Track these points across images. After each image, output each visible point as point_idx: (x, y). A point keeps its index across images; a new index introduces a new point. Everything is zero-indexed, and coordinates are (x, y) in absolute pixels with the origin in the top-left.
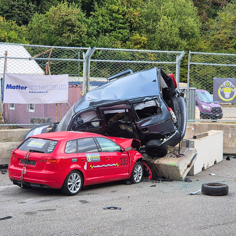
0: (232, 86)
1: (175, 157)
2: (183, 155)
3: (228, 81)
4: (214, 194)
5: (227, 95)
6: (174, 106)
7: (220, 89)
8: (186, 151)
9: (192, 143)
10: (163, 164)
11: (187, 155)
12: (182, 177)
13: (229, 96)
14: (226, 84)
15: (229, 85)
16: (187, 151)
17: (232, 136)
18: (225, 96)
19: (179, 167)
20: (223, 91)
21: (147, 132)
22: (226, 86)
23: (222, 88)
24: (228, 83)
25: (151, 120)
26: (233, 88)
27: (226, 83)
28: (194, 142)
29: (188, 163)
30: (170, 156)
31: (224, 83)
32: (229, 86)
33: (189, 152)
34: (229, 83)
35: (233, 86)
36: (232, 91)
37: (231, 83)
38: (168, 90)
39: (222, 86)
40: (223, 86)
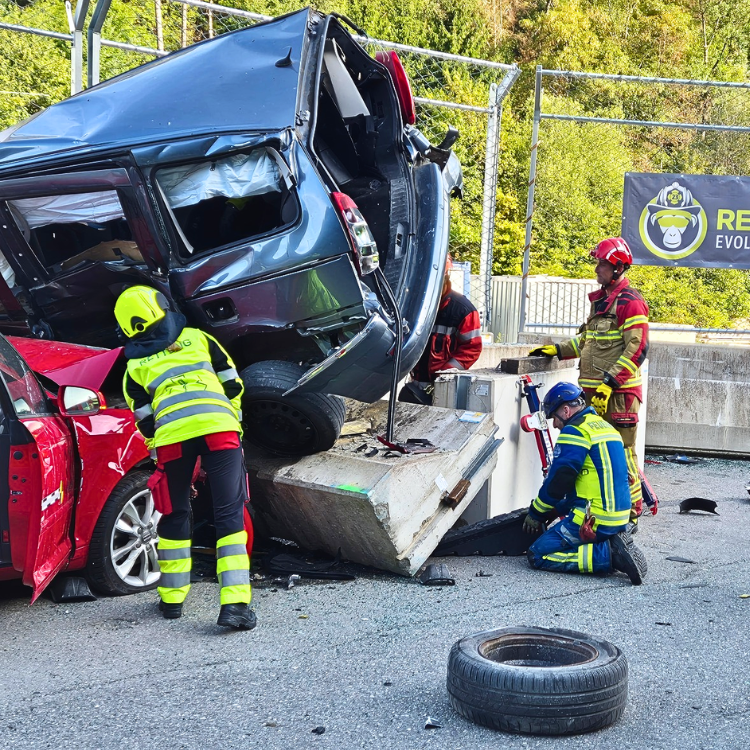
0: (690, 204)
1: (375, 451)
2: (425, 443)
3: (676, 185)
4: (525, 727)
5: (673, 234)
6: (393, 203)
7: (646, 214)
8: (442, 425)
9: (484, 390)
10: (308, 490)
11: (444, 444)
12: (406, 559)
13: (678, 240)
14: (670, 197)
15: (680, 202)
16: (451, 425)
17: (684, 384)
18: (666, 239)
19: (386, 506)
20: (656, 221)
21: (234, 319)
22: (670, 205)
23: (653, 210)
24: (675, 193)
25: (250, 255)
26: (695, 212)
27: (669, 193)
28: (489, 383)
29: (447, 485)
30: (357, 446)
31: (663, 194)
32: (678, 205)
33: (458, 430)
34: (681, 193)
35: (696, 204)
36: (690, 223)
37: (687, 195)
38: (370, 129)
39: (653, 203)
40: (659, 203)
